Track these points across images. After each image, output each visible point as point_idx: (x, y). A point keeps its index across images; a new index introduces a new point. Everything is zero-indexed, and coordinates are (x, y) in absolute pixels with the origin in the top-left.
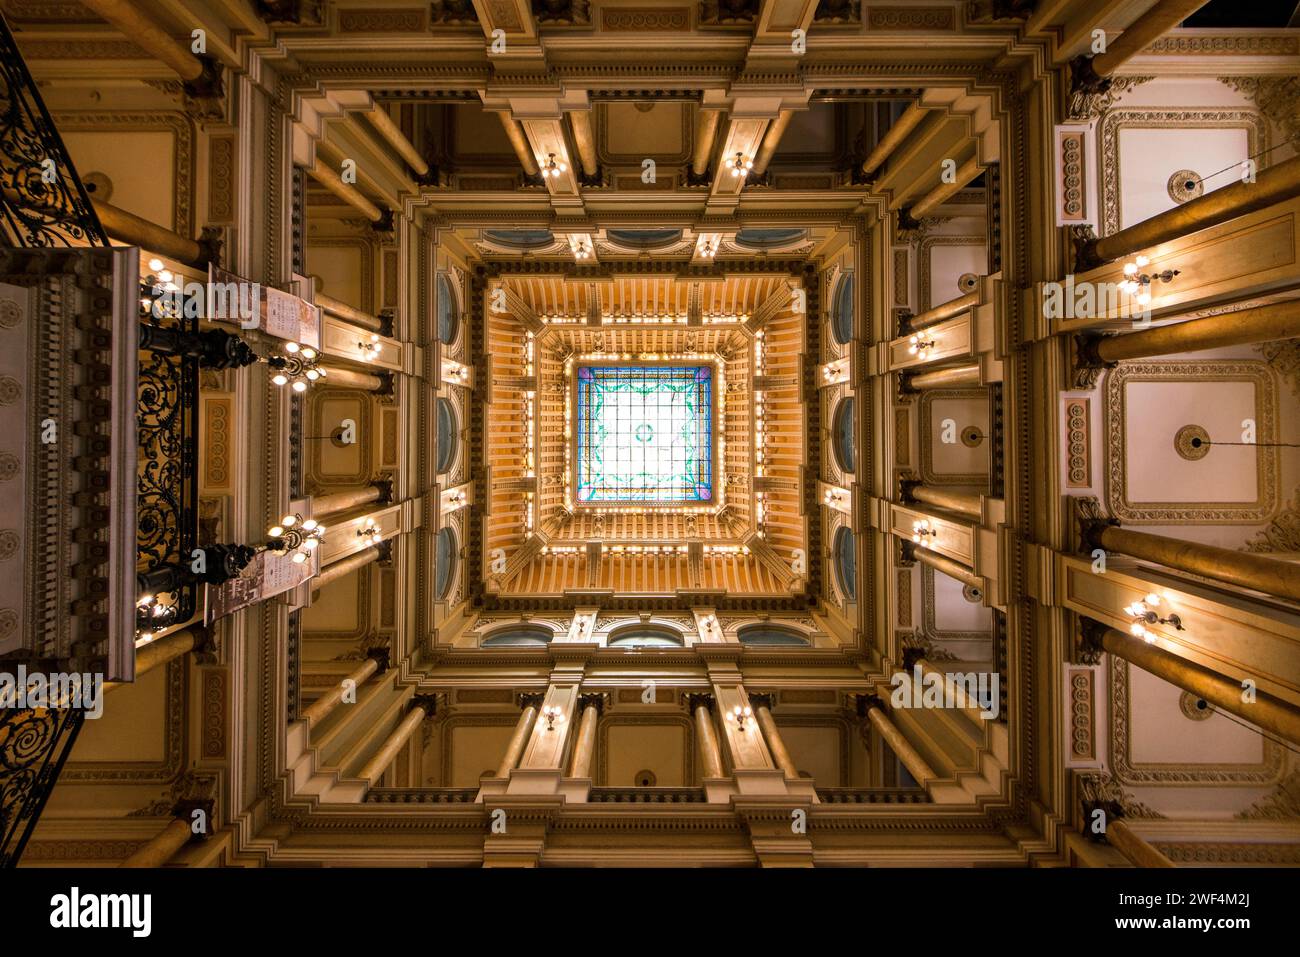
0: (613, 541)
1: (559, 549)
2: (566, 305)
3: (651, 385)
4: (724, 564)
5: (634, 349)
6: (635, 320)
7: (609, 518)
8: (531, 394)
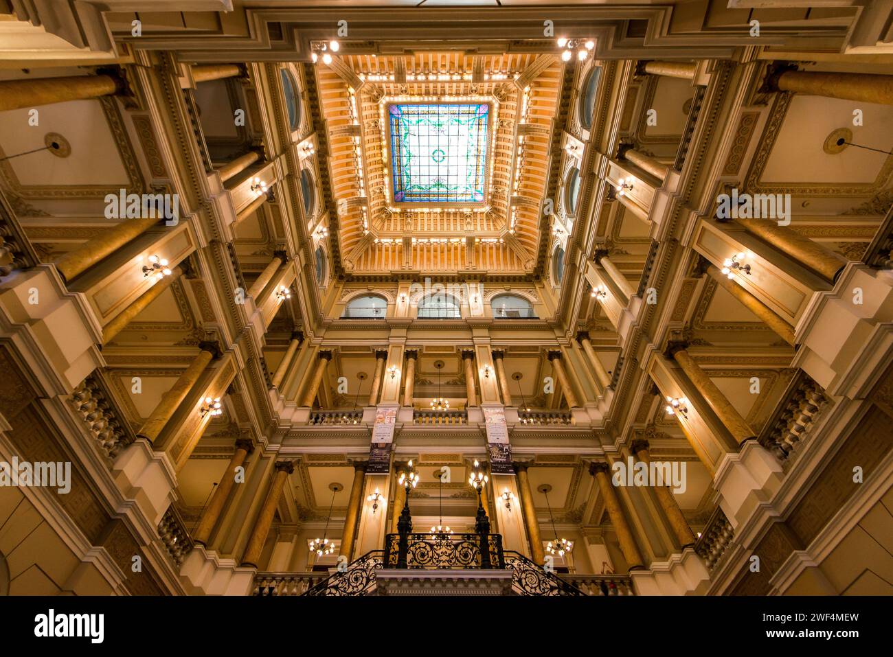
0: (511, 189)
1: (513, 223)
2: (355, 220)
3: (404, 151)
4: (536, 107)
5: (380, 166)
6: (361, 175)
7: (496, 183)
8: (414, 240)
